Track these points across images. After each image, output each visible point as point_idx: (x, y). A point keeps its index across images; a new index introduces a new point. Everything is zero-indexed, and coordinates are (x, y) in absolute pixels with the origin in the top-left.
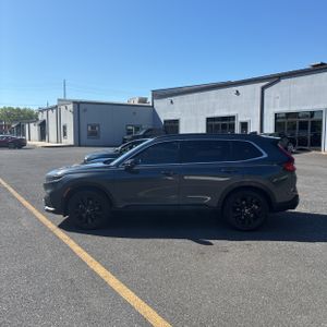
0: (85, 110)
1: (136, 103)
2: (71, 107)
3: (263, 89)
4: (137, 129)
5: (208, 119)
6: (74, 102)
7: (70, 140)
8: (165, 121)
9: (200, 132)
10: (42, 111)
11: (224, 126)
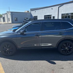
0: (14, 14)
1: (27, 12)
2: (10, 13)
3: (59, 7)
4: (27, 19)
5: (45, 16)
6: (11, 12)
7: (10, 22)
8: (34, 16)
9: (43, 19)
10: (3, 15)
11: (49, 18)
